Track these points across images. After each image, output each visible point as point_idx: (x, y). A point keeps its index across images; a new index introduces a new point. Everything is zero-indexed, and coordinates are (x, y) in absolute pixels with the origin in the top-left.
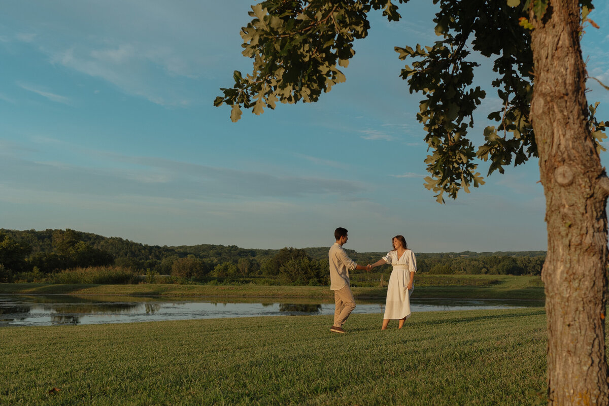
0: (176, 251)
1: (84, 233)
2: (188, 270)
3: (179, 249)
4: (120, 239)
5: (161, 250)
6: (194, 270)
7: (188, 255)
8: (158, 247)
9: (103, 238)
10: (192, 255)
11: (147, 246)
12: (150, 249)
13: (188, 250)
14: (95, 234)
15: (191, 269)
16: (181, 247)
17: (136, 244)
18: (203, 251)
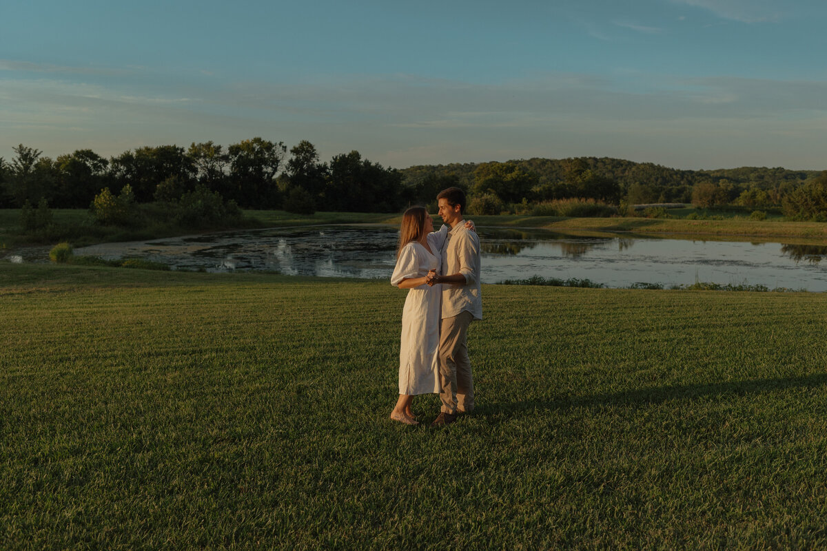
0: (712, 175)
1: (617, 160)
2: (710, 197)
3: (715, 174)
4: (652, 165)
5: (694, 174)
6: (717, 196)
7: (721, 180)
8: (691, 172)
9: (634, 164)
10: (724, 180)
11: (679, 170)
12: (683, 174)
13: (725, 173)
14: (627, 160)
15: (714, 196)
16: (718, 171)
17: (668, 169)
18: (743, 174)
